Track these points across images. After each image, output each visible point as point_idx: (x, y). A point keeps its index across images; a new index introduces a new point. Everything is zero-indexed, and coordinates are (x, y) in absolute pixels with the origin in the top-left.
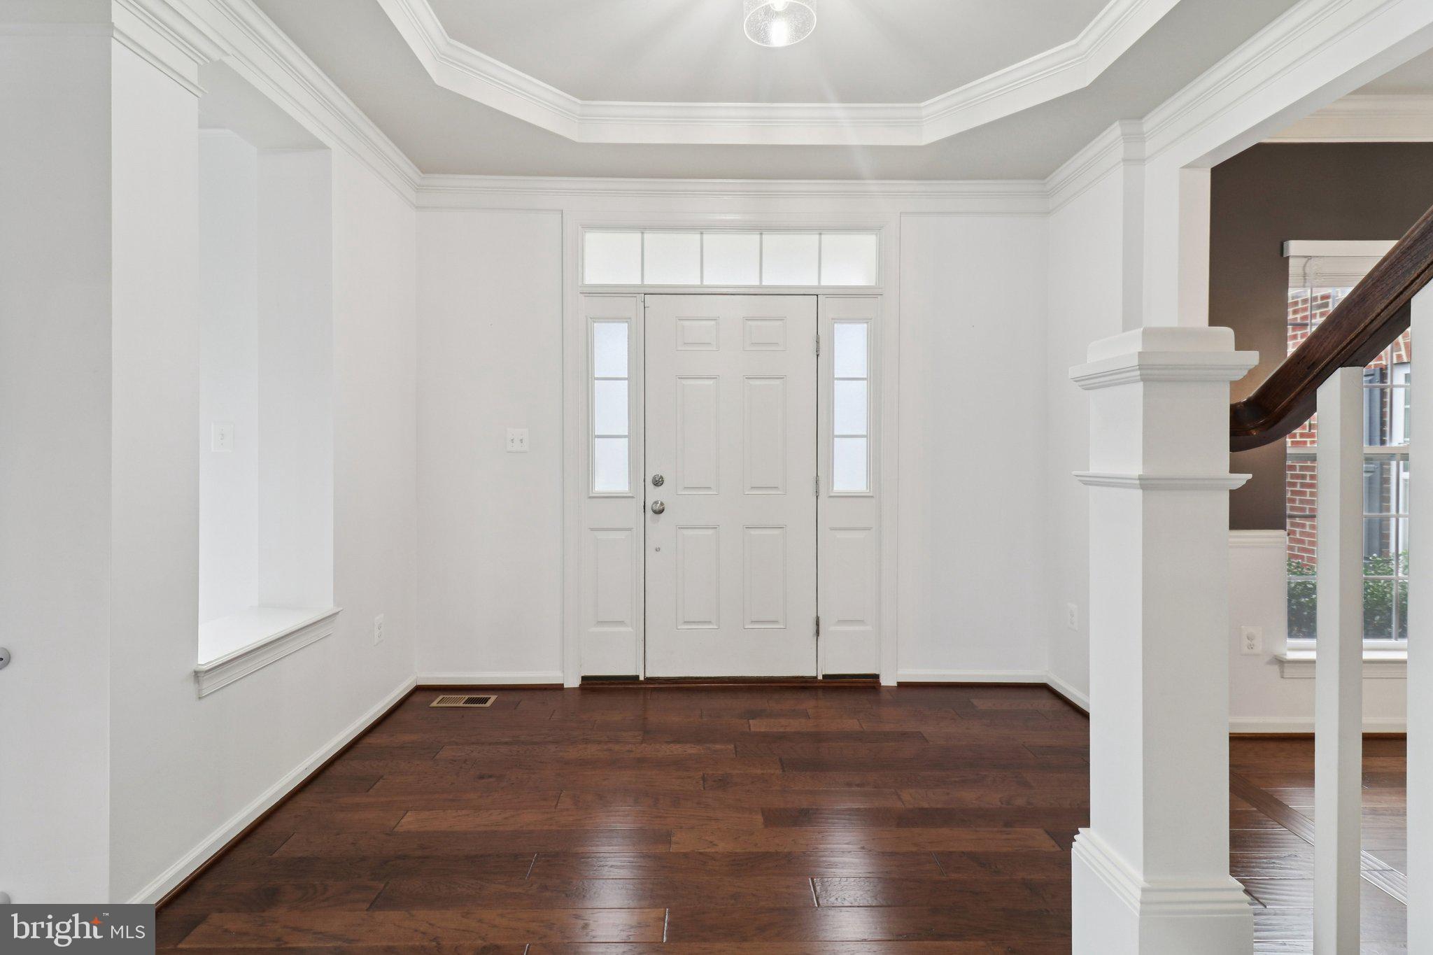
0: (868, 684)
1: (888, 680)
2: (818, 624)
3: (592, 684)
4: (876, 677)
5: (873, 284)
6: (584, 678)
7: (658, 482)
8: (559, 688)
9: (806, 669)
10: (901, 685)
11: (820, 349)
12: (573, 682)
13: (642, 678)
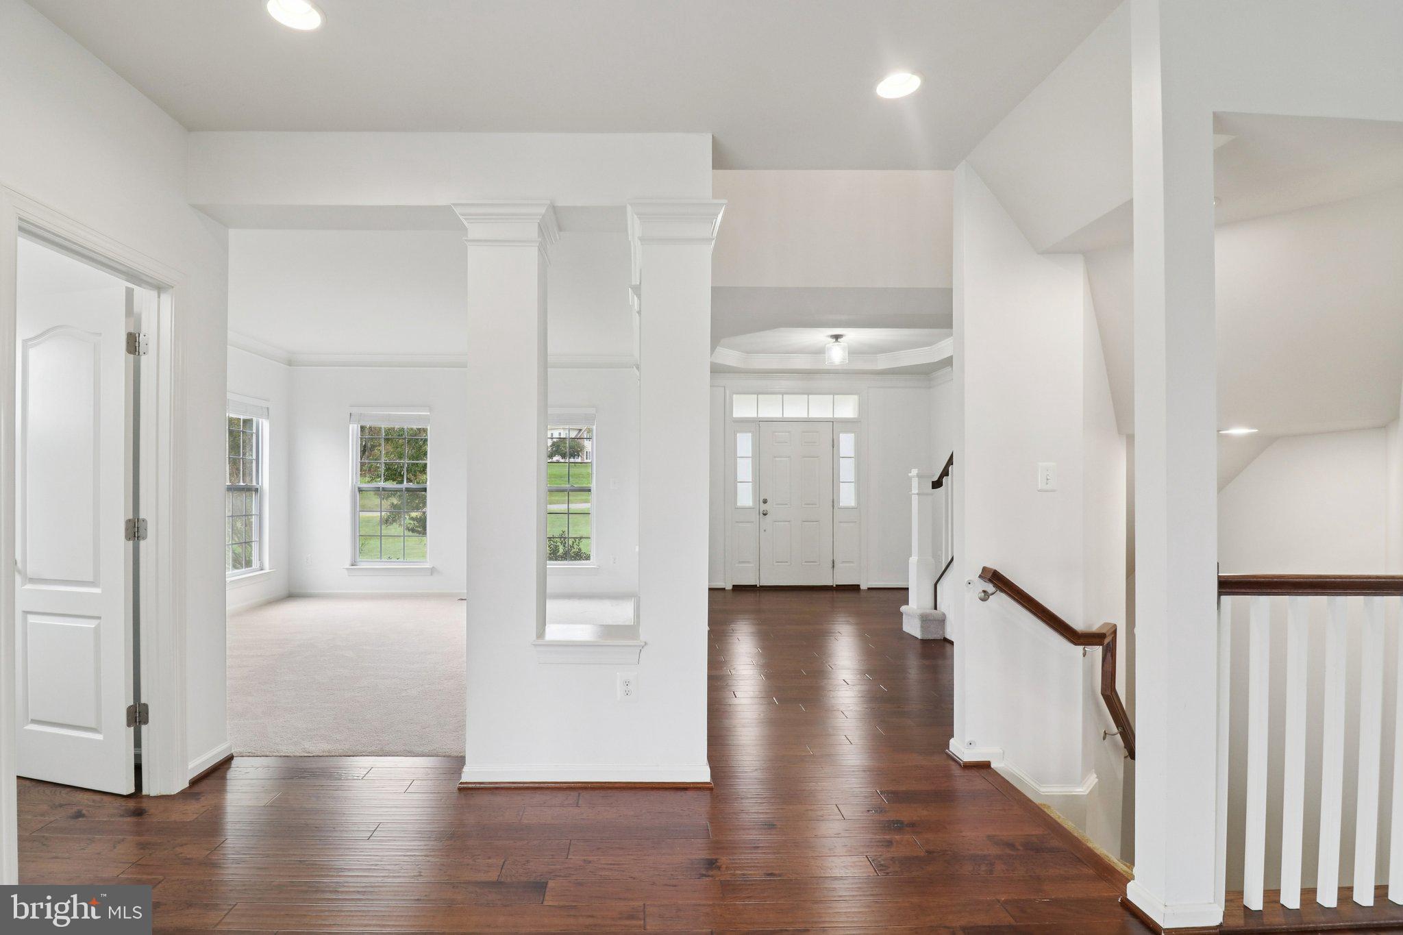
0: (855, 588)
1: (863, 587)
2: (833, 563)
3: (737, 588)
4: (859, 585)
5: (856, 416)
6: (733, 586)
7: (765, 501)
8: (724, 589)
9: (829, 583)
10: (869, 589)
11: (834, 444)
12: (729, 587)
13: (758, 586)
